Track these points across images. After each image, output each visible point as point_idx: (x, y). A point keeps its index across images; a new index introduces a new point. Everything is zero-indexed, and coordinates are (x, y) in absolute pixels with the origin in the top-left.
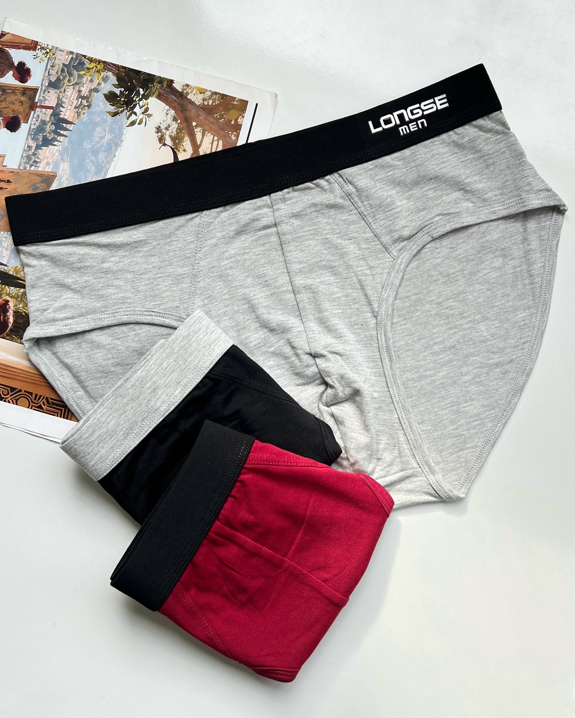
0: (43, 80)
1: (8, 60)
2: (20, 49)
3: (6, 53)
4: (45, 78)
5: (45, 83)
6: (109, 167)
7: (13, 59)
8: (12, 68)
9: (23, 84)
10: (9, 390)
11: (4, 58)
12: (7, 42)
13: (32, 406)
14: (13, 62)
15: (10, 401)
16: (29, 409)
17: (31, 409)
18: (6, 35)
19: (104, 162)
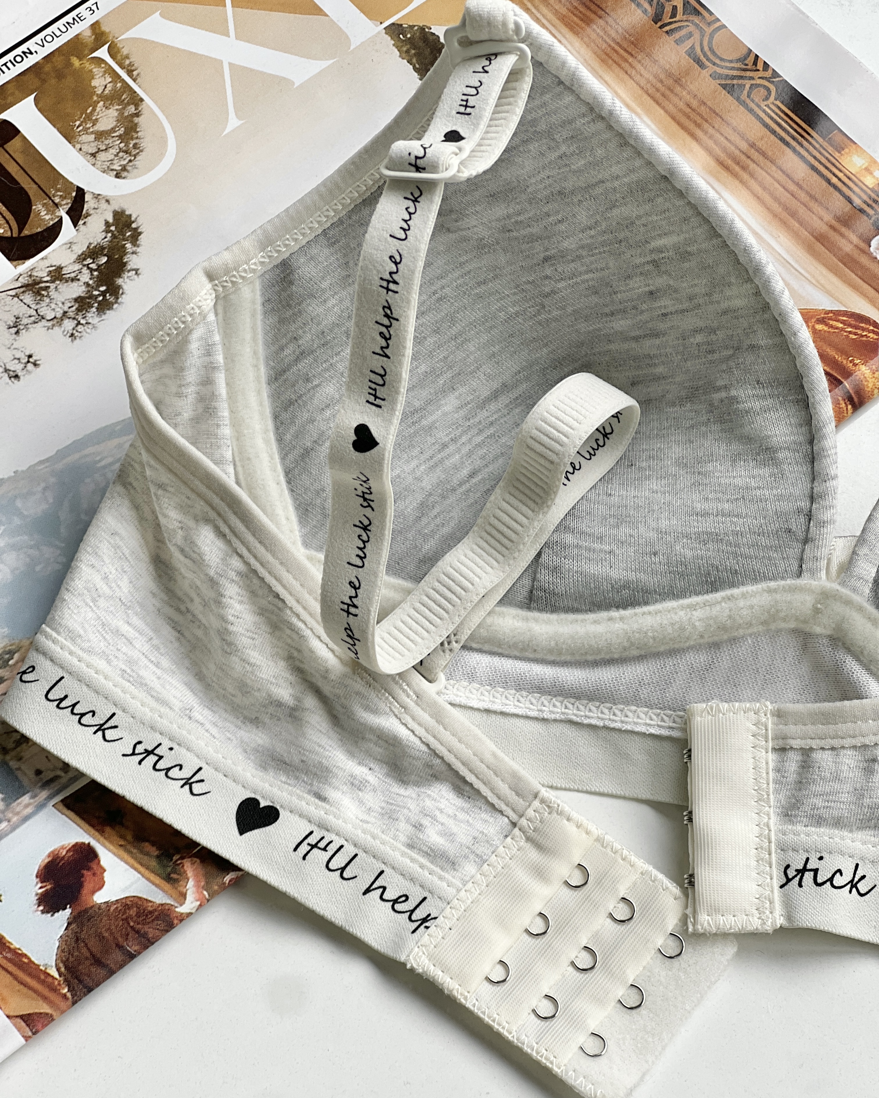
0: (26, 818)
1: (77, 940)
2: (15, 952)
3: (66, 963)
4: (15, 819)
5: (27, 806)
6: (41, 462)
7: (61, 931)
8: (86, 911)
9: (94, 844)
10: (745, 92)
11: (84, 950)
12: (35, 991)
13: (709, 24)
14: (69, 924)
15: (760, 66)
16: (724, 21)
17: (718, 20)
18: (22, 1017)
19: (43, 485)
